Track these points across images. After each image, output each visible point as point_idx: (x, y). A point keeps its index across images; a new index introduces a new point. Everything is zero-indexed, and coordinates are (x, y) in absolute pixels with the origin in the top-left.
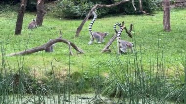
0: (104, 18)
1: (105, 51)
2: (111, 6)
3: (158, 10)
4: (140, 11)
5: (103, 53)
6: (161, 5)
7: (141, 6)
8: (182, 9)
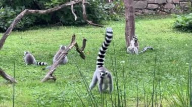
0: (30, 31)
1: (48, 79)
2: (47, 12)
3: (108, 20)
4: (83, 21)
5: (45, 82)
6: (112, 12)
7: (84, 12)
8: (142, 18)
